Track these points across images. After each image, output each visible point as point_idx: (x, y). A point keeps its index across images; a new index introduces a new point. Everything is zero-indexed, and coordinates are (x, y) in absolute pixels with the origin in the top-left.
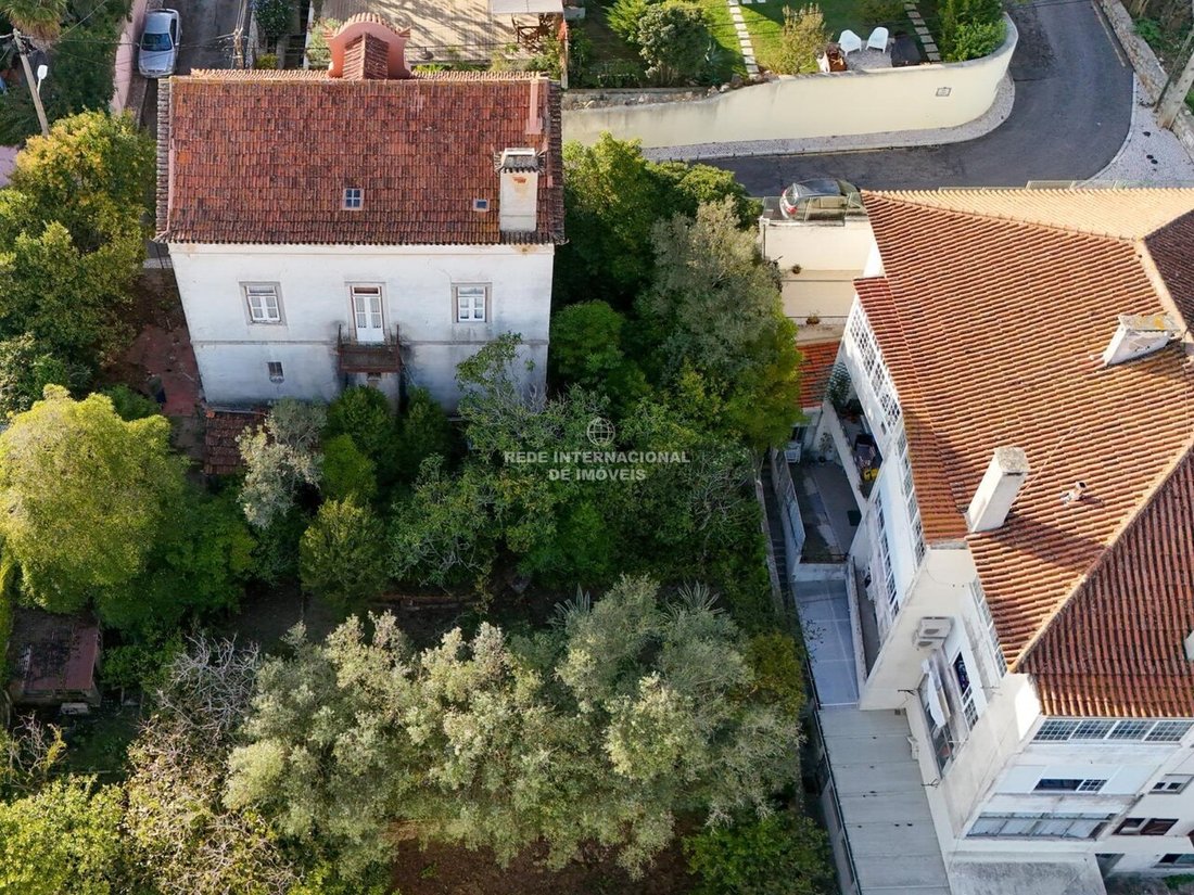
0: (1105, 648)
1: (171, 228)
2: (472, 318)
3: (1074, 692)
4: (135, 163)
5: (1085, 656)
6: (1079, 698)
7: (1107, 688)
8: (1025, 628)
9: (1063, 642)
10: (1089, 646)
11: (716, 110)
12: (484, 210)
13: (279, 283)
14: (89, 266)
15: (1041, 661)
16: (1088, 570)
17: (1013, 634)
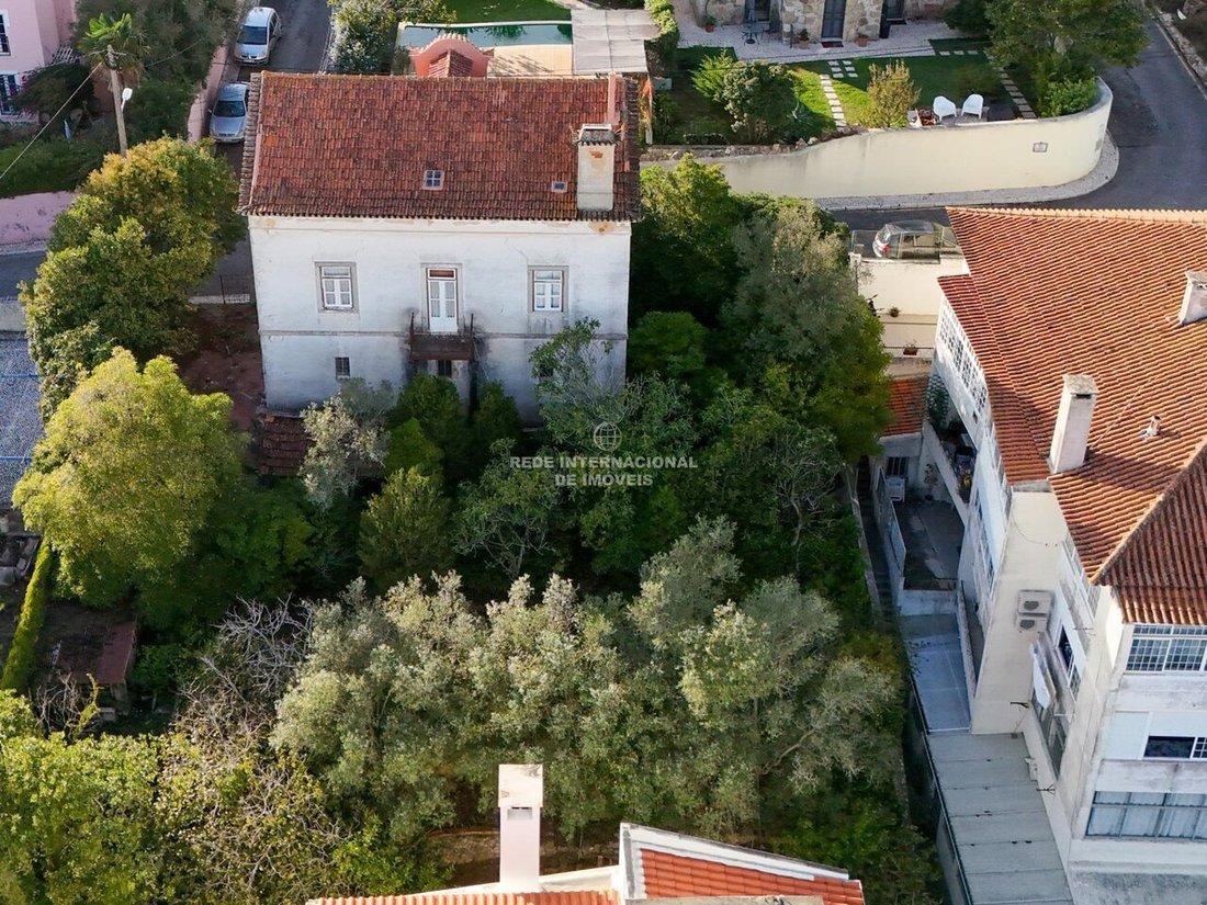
0: (1187, 563)
1: (253, 202)
2: (548, 307)
3: (1157, 603)
4: (210, 183)
5: (1168, 571)
6: (1162, 607)
7: (1191, 600)
8: (1106, 547)
9: (1144, 557)
10: (1170, 562)
11: (805, 162)
12: (562, 191)
13: (355, 264)
14: (159, 265)
15: (1122, 574)
16: (1165, 491)
17: (1094, 553)
